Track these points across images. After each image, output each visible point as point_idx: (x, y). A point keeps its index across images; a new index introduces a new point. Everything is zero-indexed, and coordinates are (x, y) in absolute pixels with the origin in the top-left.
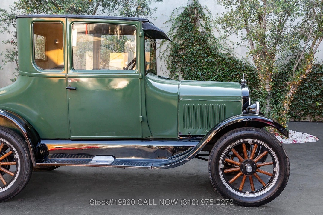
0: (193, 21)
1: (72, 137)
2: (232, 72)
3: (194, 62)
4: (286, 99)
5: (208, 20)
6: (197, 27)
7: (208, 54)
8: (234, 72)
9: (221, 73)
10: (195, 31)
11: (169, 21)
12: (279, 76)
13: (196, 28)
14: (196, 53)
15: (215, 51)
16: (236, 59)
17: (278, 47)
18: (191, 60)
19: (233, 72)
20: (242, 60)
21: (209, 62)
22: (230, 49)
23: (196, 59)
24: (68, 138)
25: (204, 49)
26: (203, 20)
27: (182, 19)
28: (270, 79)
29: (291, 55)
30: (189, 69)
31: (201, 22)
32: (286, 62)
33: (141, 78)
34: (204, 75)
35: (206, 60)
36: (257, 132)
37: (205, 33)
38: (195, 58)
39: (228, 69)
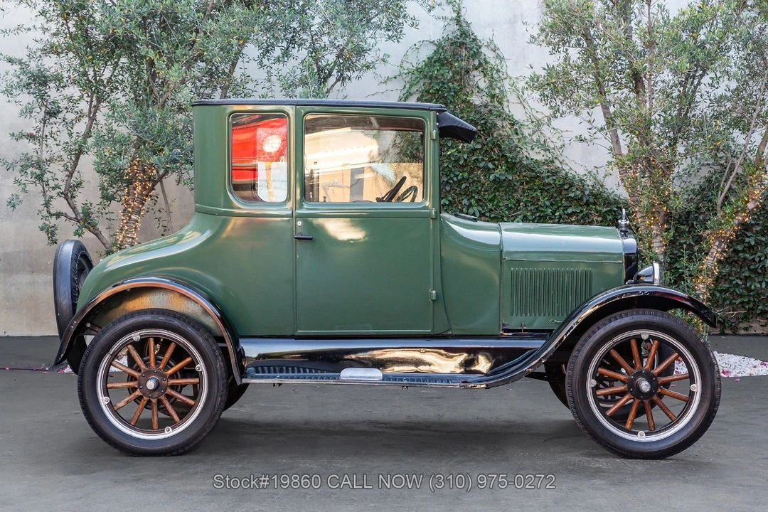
0: (458, 77)
1: (300, 332)
2: (559, 207)
3: (460, 182)
4: (701, 271)
5: (495, 76)
6: (468, 93)
7: (496, 162)
8: (565, 207)
9: (531, 210)
10: (463, 101)
11: (395, 78)
12: (680, 217)
13: (464, 94)
14: (465, 160)
15: (514, 154)
16: (569, 175)
17: (680, 149)
18: (452, 176)
19: (562, 208)
20: (584, 178)
21: (498, 183)
22: (554, 149)
23: (466, 175)
24: (289, 333)
25: (485, 148)
26: (482, 74)
27: (430, 74)
28: (662, 225)
29: (709, 164)
30: (449, 200)
31: (476, 79)
32: (696, 182)
33: (434, 217)
34: (488, 214)
35: (492, 177)
36: (658, 318)
37: (489, 108)
38: (463, 172)
39: (548, 200)
